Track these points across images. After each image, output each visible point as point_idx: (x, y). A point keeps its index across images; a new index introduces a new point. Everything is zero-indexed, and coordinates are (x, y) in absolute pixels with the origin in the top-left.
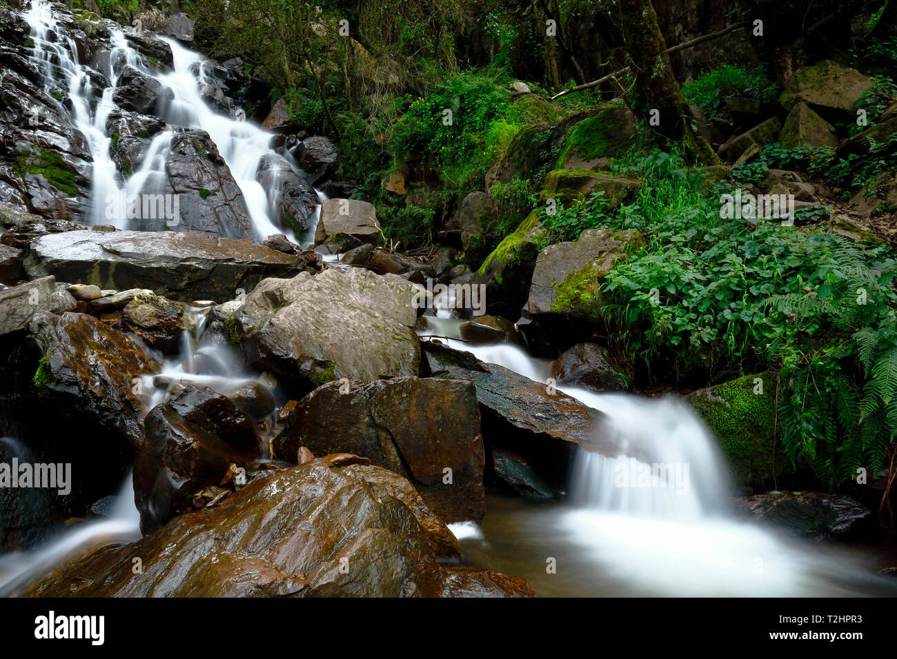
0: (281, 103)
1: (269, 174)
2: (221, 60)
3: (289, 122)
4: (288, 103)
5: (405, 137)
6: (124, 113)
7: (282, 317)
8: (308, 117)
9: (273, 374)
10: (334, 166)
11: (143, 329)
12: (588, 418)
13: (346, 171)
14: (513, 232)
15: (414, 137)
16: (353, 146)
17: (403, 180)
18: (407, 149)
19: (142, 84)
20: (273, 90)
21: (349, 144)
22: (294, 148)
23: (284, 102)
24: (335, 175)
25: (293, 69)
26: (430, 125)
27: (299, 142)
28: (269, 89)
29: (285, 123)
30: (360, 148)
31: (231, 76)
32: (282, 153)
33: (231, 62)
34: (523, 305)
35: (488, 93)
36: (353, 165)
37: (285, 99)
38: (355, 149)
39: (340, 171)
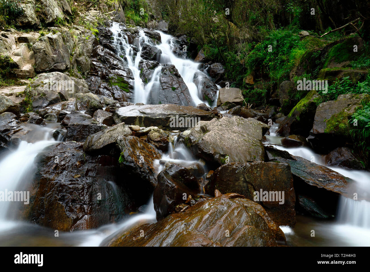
0: (202, 51)
1: (197, 79)
2: (178, 37)
3: (205, 58)
4: (204, 50)
5: (253, 60)
6: (144, 60)
7: (207, 137)
8: (212, 55)
9: (204, 160)
10: (224, 74)
11: (155, 142)
12: (345, 182)
13: (228, 76)
14: (304, 97)
15: (257, 59)
16: (231, 65)
17: (252, 78)
18: (254, 65)
19: (150, 49)
20: (198, 46)
21: (229, 65)
22: (207, 68)
23: (202, 50)
24: (224, 78)
25: (206, 37)
26: (264, 54)
27: (209, 66)
28: (197, 46)
29: (203, 59)
30: (234, 66)
31: (182, 42)
32: (202, 71)
33: (182, 37)
34: (310, 130)
35: (289, 38)
36: (231, 73)
37: (203, 49)
38: (232, 67)
39: (226, 76)
